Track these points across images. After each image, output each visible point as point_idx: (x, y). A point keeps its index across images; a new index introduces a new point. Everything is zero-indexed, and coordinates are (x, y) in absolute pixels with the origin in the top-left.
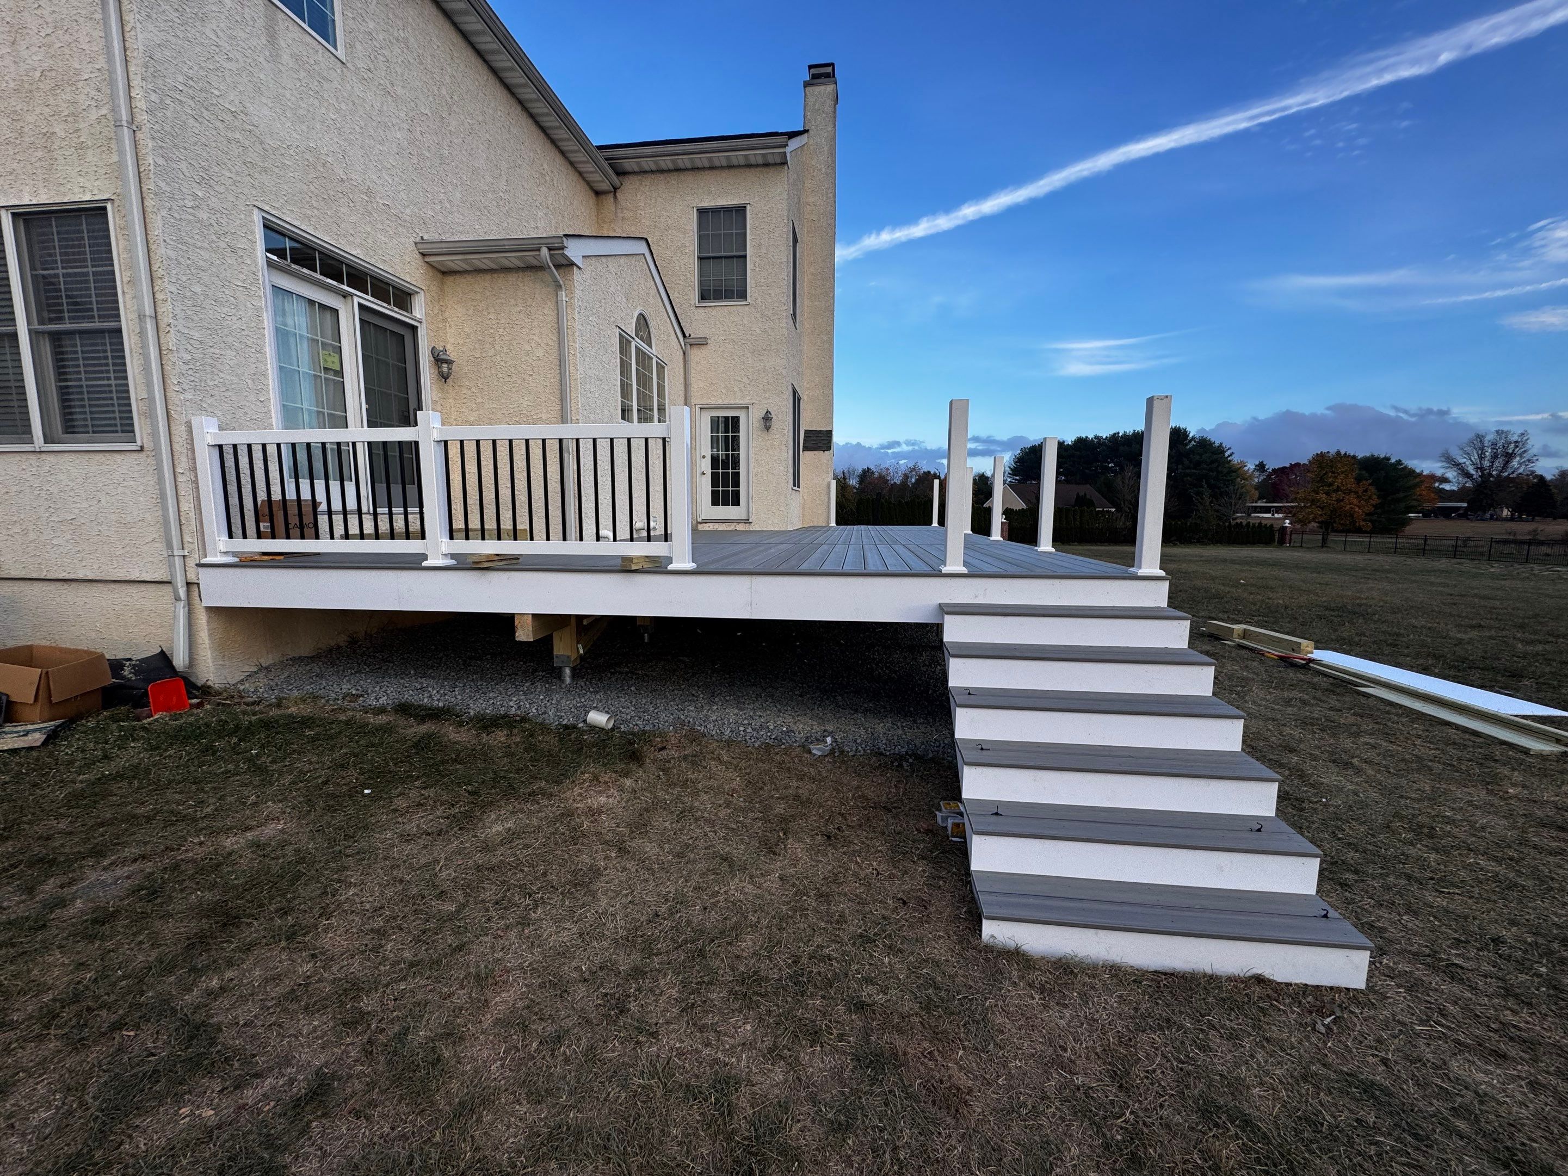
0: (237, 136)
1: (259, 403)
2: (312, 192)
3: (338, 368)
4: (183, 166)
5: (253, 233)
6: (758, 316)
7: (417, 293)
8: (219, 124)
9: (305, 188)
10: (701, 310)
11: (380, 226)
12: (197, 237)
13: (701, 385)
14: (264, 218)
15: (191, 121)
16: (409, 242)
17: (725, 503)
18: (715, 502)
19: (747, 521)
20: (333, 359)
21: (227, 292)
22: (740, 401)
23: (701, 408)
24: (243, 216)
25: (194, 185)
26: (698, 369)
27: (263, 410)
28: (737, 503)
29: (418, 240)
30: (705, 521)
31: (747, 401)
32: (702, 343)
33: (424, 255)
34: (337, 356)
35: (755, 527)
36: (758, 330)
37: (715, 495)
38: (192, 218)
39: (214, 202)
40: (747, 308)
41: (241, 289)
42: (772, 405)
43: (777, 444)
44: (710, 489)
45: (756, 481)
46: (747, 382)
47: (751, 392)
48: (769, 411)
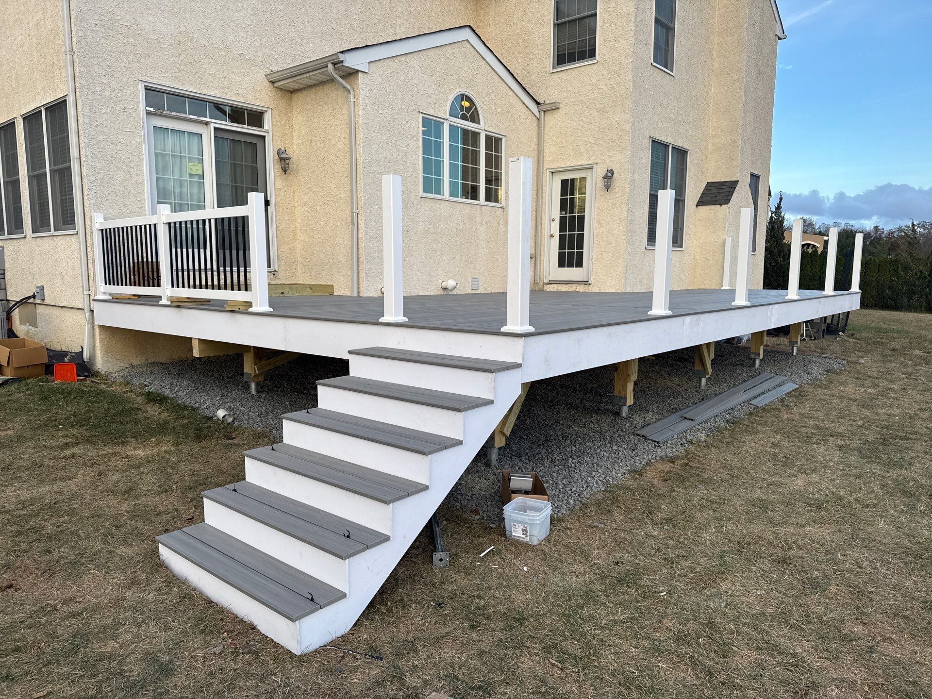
0: (131, 39)
1: (137, 202)
2: (182, 61)
3: (201, 173)
4: (96, 68)
5: (138, 97)
6: (605, 72)
7: (266, 111)
8: (120, 37)
9: (176, 60)
10: (555, 76)
11: (235, 70)
12: (102, 107)
13: (553, 149)
14: (145, 86)
15: (103, 40)
16: (260, 77)
17: (570, 265)
18: (561, 264)
19: (586, 283)
20: (196, 168)
21: (119, 136)
22: (584, 162)
23: (553, 173)
24: (132, 88)
25: (103, 77)
26: (551, 134)
27: (140, 206)
28: (580, 264)
29: (269, 72)
30: (551, 283)
31: (592, 160)
32: (554, 108)
33: (273, 82)
34: (201, 165)
35: (594, 289)
36: (605, 88)
37: (561, 256)
38: (99, 97)
39: (114, 84)
40: (595, 67)
41: (129, 133)
42: (615, 162)
43: (618, 203)
44: (557, 251)
45: (597, 242)
46: (593, 142)
47: (596, 152)
48: (611, 170)
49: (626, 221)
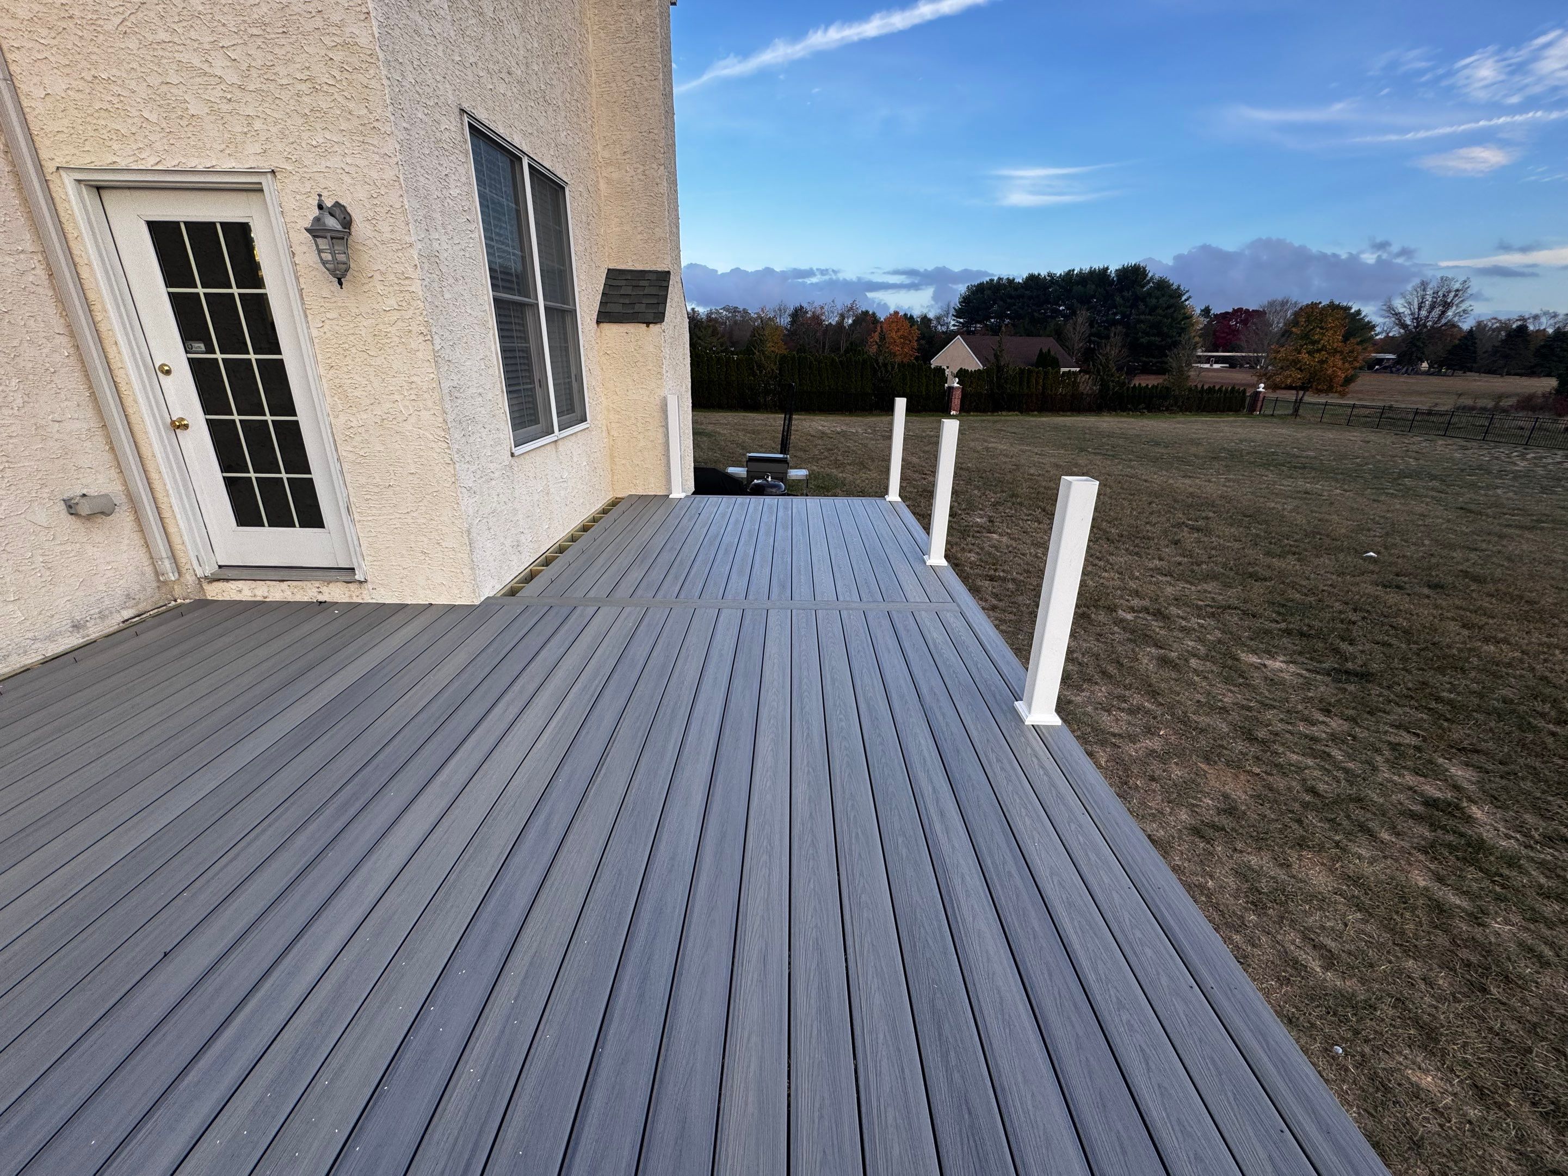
17: (280, 519)
18: (246, 516)
19: (347, 573)
22: (219, 159)
23: (94, 188)
28: (313, 518)
30: (225, 573)
31: (250, 157)
35: (379, 594)
37: (239, 492)
42: (347, 179)
43: (393, 330)
44: (217, 476)
45: (352, 457)
46: (232, 77)
47: (258, 125)
48: (337, 204)
49: (436, 395)
